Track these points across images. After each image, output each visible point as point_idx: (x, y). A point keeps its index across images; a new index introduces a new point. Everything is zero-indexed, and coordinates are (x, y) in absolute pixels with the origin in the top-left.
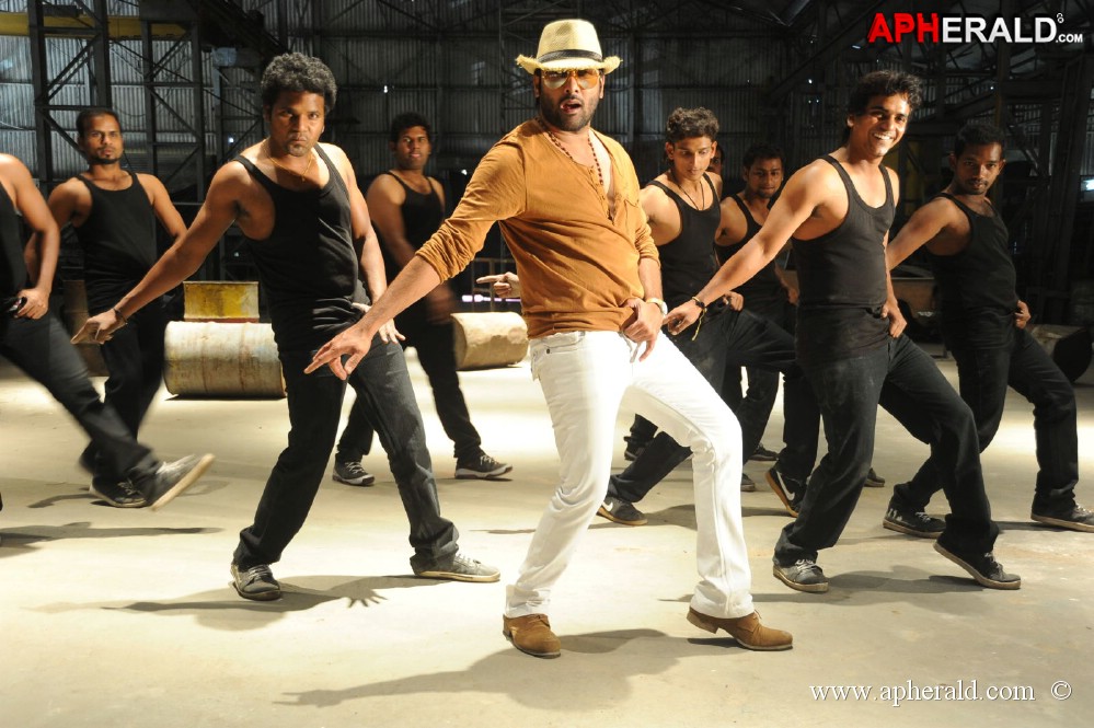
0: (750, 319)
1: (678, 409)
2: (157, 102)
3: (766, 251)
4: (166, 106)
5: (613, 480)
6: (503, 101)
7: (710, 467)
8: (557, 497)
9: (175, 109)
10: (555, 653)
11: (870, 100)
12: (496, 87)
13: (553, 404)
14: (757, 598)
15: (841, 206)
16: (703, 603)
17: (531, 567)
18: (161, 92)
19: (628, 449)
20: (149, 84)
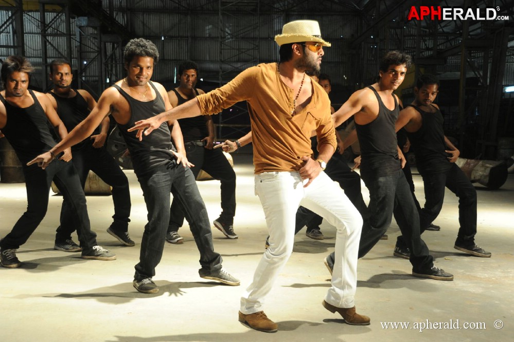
2: (48, 44)
3: (336, 121)
4: (52, 45)
6: (221, 45)
8: (268, 252)
9: (56, 47)
11: (389, 65)
12: (218, 38)
13: (265, 207)
15: (376, 109)
18: (49, 38)
20: (44, 34)
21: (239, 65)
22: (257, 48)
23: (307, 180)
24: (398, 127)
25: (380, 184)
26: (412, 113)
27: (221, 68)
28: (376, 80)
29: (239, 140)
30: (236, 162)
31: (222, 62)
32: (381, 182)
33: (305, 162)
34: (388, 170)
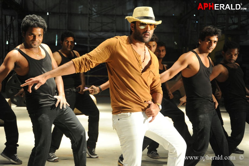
3: (170, 75)
6: (89, 20)
11: (206, 36)
12: (87, 14)
13: (121, 138)
15: (197, 67)
21: (102, 34)
22: (114, 22)
23: (151, 118)
24: (212, 78)
25: (200, 120)
26: (222, 68)
27: (89, 36)
28: (196, 46)
29: (101, 86)
30: (98, 102)
31: (90, 31)
32: (201, 118)
33: (150, 105)
34: (206, 110)
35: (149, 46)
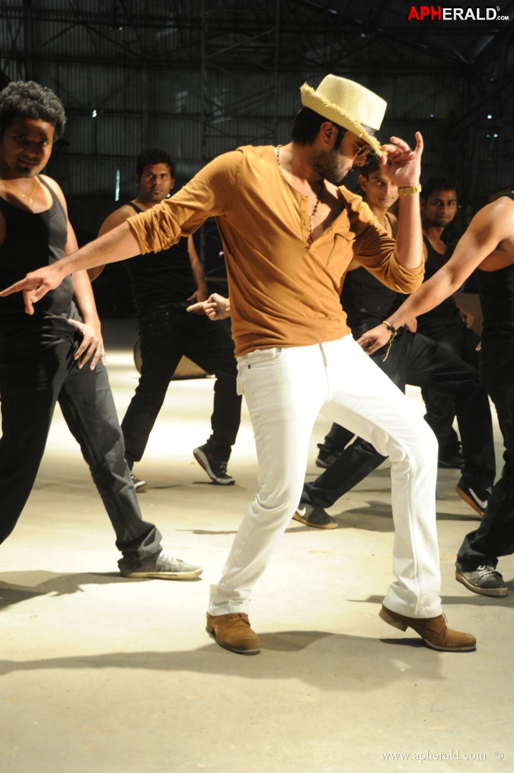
0: (424, 342)
1: (375, 421)
3: (453, 281)
5: (306, 487)
6: (205, 130)
7: (406, 475)
8: (255, 502)
10: (256, 650)
12: (198, 115)
14: (446, 600)
16: (395, 602)
17: (232, 567)
19: (319, 457)
22: (271, 136)
31: (206, 160)
35: (380, 183)
